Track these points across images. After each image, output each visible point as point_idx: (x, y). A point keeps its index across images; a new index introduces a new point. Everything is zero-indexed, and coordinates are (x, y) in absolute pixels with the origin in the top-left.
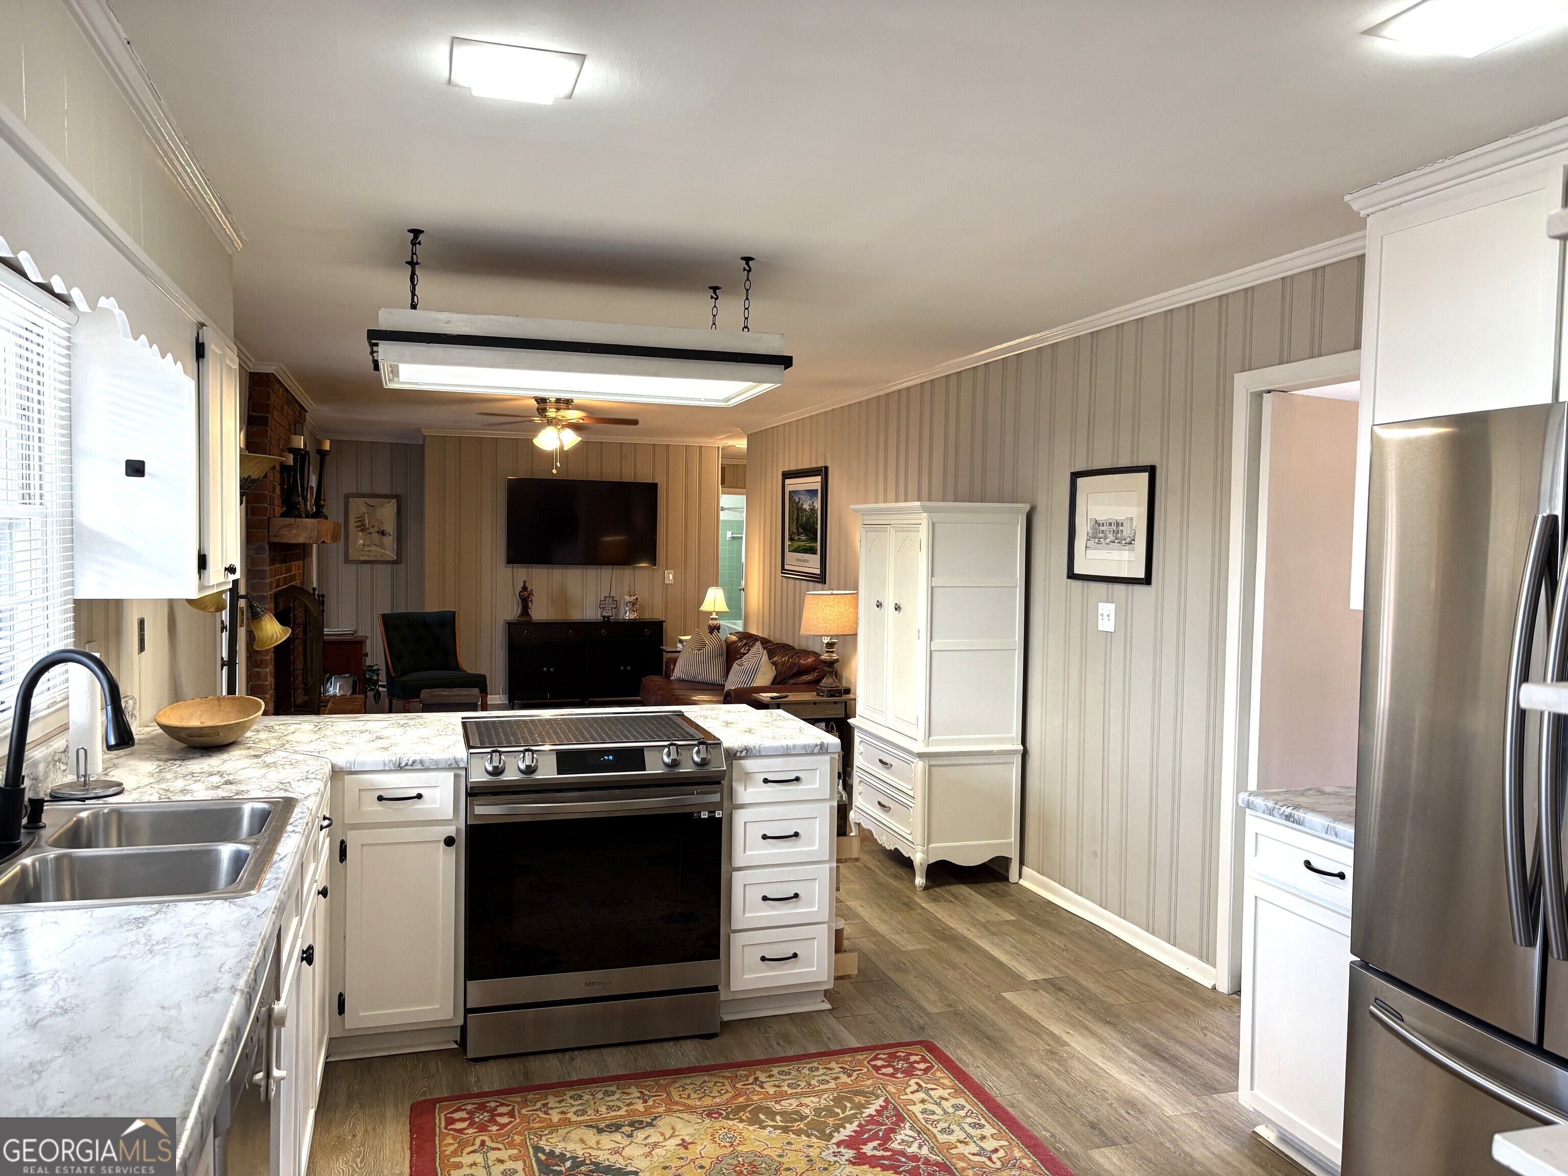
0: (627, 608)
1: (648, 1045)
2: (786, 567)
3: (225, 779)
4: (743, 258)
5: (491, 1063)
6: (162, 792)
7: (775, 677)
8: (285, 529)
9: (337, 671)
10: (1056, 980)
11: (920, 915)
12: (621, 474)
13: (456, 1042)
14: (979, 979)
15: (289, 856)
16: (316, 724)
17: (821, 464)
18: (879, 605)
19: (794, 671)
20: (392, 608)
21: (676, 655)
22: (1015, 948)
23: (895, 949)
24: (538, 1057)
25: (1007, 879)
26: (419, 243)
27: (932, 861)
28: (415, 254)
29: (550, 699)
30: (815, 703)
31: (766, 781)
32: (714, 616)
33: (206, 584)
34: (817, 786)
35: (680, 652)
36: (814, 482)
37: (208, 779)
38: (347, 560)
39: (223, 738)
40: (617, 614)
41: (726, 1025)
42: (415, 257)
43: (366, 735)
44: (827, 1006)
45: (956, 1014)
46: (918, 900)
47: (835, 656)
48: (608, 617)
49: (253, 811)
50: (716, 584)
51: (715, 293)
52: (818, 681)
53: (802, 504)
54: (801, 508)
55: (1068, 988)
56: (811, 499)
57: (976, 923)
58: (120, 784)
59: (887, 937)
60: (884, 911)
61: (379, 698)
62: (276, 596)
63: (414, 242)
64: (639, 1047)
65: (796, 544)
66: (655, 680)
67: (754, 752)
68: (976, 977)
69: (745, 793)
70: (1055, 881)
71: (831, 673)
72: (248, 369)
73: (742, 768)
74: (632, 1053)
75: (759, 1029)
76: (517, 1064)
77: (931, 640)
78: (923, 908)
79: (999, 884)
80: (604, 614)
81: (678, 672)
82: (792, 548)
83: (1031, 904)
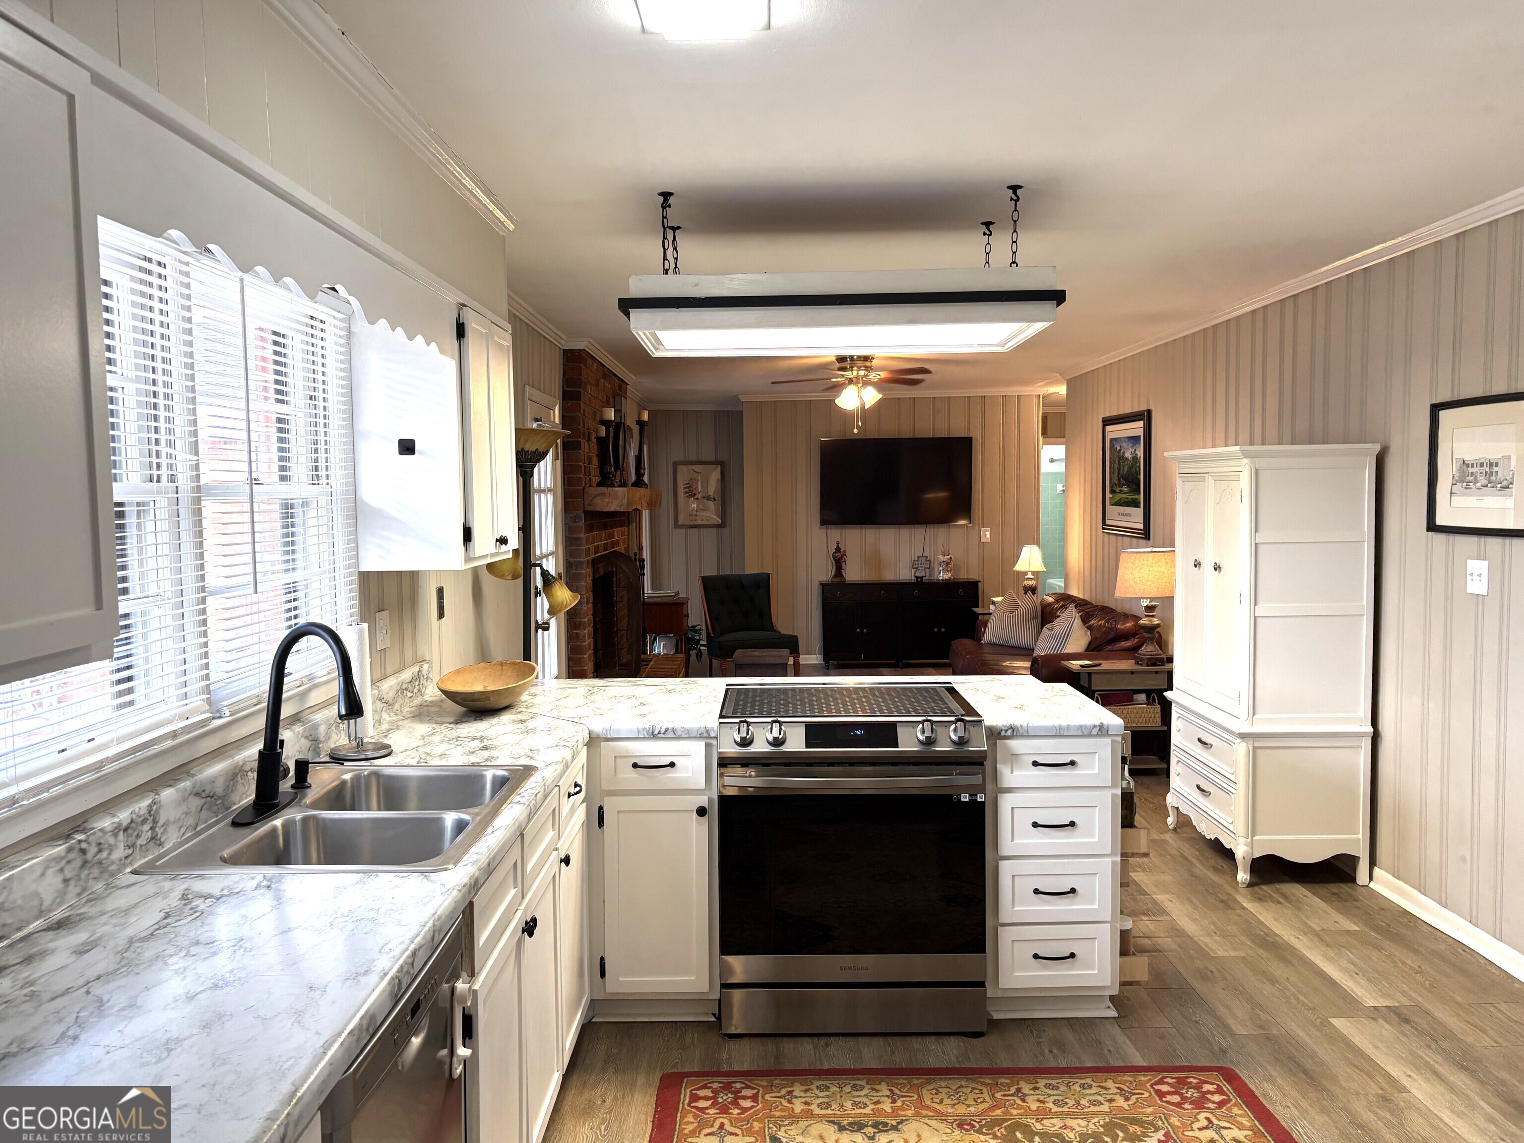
0: (941, 568)
1: (908, 1038)
2: (1108, 522)
3: (483, 744)
4: (1009, 187)
5: (745, 1041)
6: (423, 756)
7: (1090, 643)
8: (599, 498)
9: (661, 631)
10: (1401, 1008)
11: (1239, 916)
12: (934, 429)
13: (714, 1015)
14: (1302, 998)
15: (502, 829)
16: (591, 689)
17: (1144, 408)
18: (1197, 564)
19: (1110, 637)
20: (718, 571)
21: (986, 617)
22: (1353, 964)
23: (1202, 953)
24: (792, 1040)
25: (1353, 880)
26: (669, 206)
27: (1256, 855)
28: (666, 217)
29: (864, 660)
30: (1132, 673)
31: (1035, 764)
32: (1030, 576)
33: (472, 556)
34: (1096, 771)
35: (990, 614)
36: (1136, 428)
37: (468, 744)
38: (677, 526)
39: (494, 703)
40: (931, 574)
41: (995, 1025)
42: (665, 220)
43: (633, 702)
44: (1113, 1013)
45: (1268, 1038)
46: (1239, 898)
47: (1156, 621)
48: (922, 578)
49: (495, 777)
50: (1036, 542)
51: (988, 228)
52: (1136, 648)
53: (1124, 453)
54: (1123, 456)
55: (1416, 1020)
56: (1133, 446)
57: (1307, 931)
58: (388, 746)
59: (1196, 939)
60: (1196, 908)
61: (701, 657)
62: (594, 563)
63: (665, 206)
64: (898, 1039)
65: (1118, 497)
66: (962, 645)
67: (1021, 731)
68: (1299, 996)
69: (1010, 776)
70: (1413, 887)
71: (1152, 639)
72: (561, 347)
73: (1007, 748)
74: (890, 1046)
75: (1031, 1032)
76: (770, 1044)
77: (1255, 605)
78: (1244, 908)
79: (1342, 885)
80: (917, 575)
81: (989, 635)
82: (1113, 501)
83: (1382, 912)
